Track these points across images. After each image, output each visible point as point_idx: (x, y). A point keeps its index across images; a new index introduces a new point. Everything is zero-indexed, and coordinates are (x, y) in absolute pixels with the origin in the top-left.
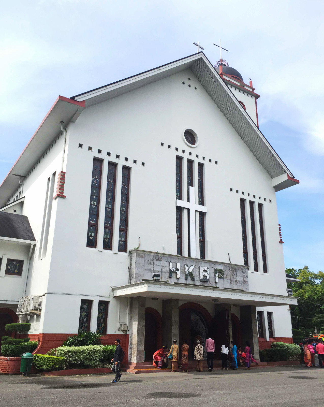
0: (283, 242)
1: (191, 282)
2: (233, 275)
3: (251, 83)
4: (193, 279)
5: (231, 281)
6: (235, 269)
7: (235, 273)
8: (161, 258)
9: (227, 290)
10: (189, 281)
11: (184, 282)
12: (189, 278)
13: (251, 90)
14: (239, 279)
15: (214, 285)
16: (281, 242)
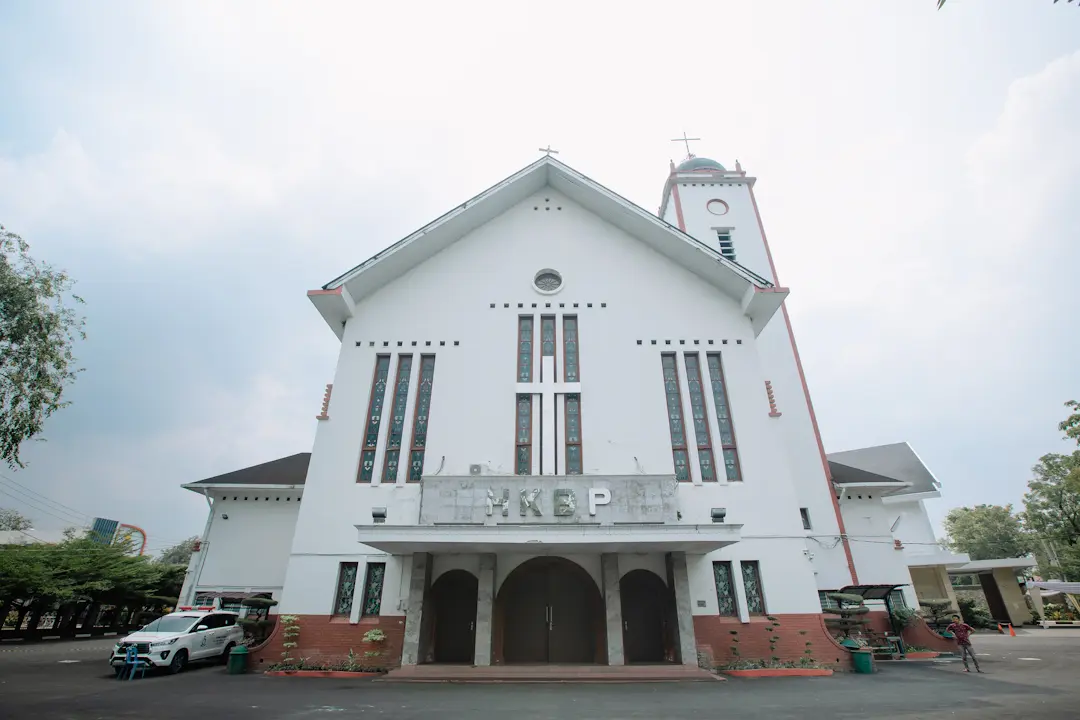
0: (780, 414)
1: (536, 520)
2: (634, 497)
3: (738, 165)
4: (538, 514)
5: (631, 509)
6: (640, 485)
7: (641, 492)
8: (472, 484)
9: (618, 525)
10: (531, 518)
11: (520, 520)
12: (529, 513)
13: (739, 176)
14: (649, 501)
15: (586, 519)
16: (774, 414)
